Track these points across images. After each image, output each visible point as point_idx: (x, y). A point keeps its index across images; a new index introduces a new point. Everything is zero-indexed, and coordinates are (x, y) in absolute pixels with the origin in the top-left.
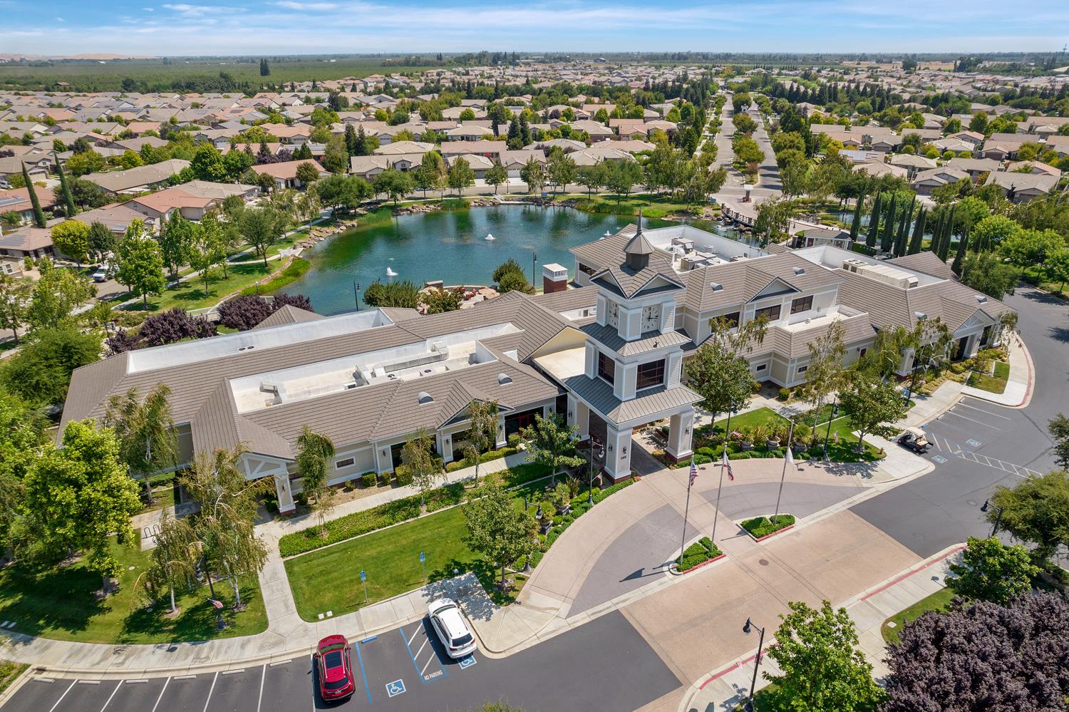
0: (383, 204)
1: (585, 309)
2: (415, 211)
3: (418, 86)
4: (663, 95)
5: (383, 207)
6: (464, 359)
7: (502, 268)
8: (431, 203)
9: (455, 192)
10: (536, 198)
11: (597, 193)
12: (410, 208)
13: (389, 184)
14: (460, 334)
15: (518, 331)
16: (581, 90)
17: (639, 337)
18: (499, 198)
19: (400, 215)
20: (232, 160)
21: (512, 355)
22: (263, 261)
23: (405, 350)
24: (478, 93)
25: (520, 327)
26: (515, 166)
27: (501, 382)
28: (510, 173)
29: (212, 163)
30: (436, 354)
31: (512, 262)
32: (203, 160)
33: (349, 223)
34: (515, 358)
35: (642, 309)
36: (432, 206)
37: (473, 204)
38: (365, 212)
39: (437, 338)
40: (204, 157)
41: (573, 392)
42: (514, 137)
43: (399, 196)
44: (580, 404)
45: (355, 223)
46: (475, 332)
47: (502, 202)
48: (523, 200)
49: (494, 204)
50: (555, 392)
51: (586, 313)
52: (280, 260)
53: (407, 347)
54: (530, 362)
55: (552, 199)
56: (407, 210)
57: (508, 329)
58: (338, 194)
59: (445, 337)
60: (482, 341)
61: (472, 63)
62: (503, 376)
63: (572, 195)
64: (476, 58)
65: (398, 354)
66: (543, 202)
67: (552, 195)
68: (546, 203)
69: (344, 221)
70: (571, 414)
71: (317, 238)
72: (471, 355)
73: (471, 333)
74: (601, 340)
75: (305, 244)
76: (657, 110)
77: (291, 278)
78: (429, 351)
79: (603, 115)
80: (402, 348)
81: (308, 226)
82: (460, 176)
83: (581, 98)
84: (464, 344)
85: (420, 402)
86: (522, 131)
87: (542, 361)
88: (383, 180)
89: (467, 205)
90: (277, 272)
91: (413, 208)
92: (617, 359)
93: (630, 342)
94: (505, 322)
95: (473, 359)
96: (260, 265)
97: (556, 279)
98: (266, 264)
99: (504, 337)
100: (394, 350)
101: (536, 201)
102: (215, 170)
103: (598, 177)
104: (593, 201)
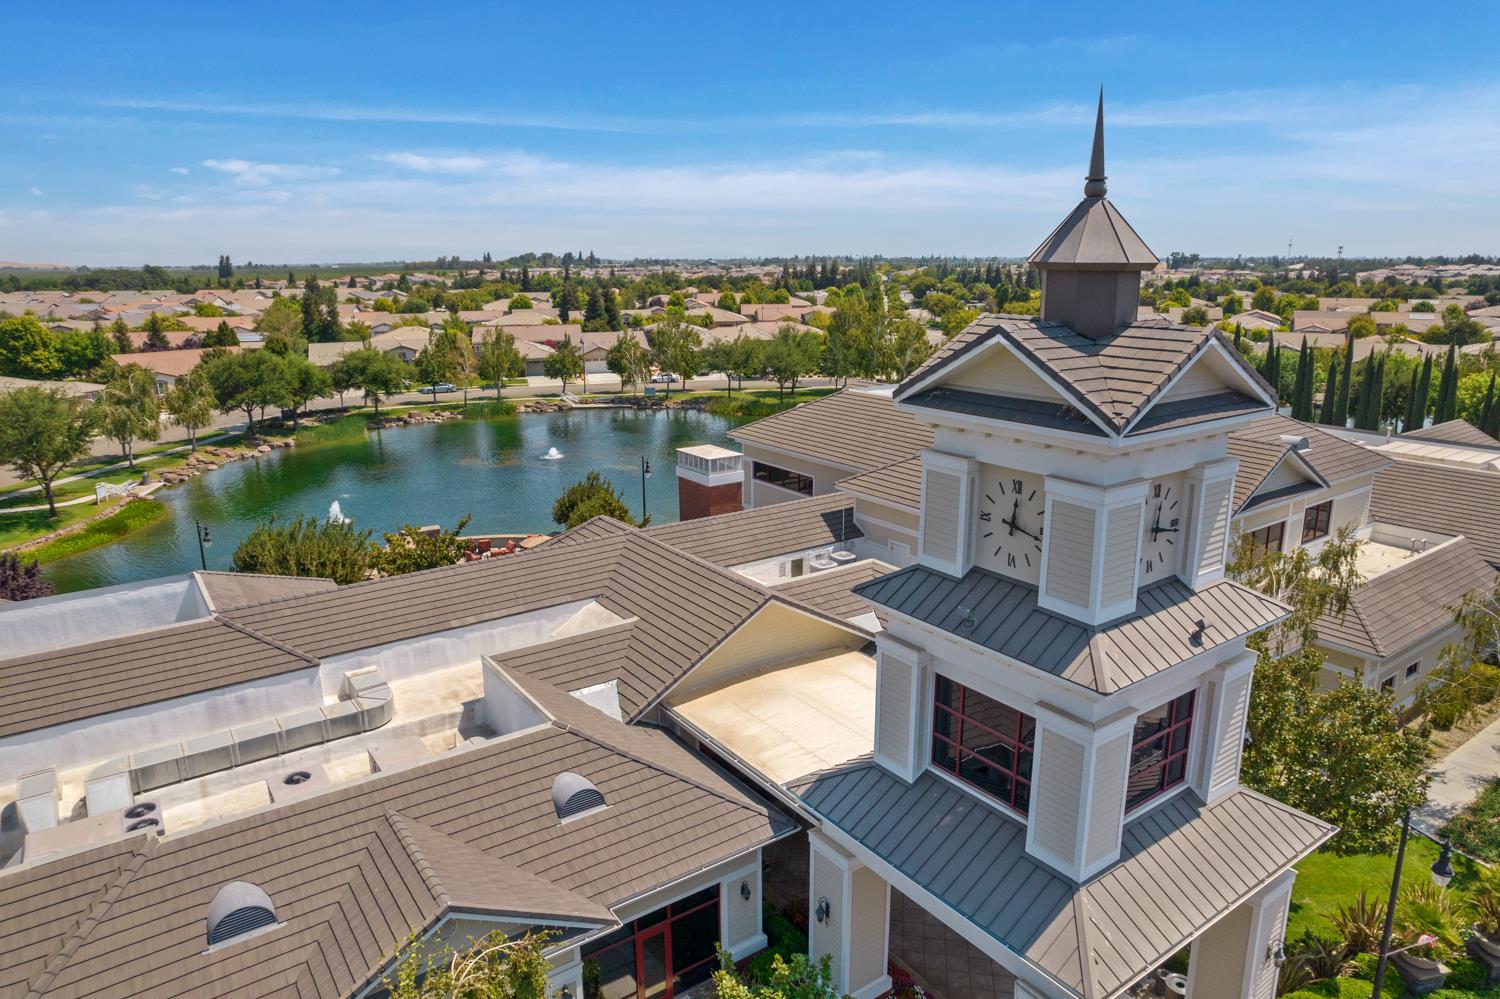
0: (354, 412)
1: (796, 556)
2: (413, 421)
3: (449, 283)
4: (810, 283)
5: (353, 415)
6: (442, 721)
7: (573, 491)
8: (444, 409)
9: (493, 393)
10: (635, 398)
11: (740, 389)
12: (405, 416)
13: (363, 371)
14: (435, 640)
15: (618, 621)
16: (691, 283)
17: (1130, 606)
18: (570, 399)
19: (384, 427)
20: (76, 344)
21: (602, 697)
22: (48, 507)
23: (242, 701)
24: (539, 284)
25: (622, 610)
26: (596, 354)
27: (562, 810)
28: (588, 365)
29: (30, 348)
30: (350, 708)
31: (597, 478)
32: (12, 343)
33: (278, 441)
34: (613, 710)
35: (1144, 490)
36: (447, 414)
37: (523, 409)
38: (316, 424)
39: (362, 657)
40: (15, 339)
41: (829, 827)
42: (594, 318)
43: (381, 395)
44: (864, 875)
45: (291, 440)
46: (485, 631)
47: (574, 406)
48: (612, 401)
49: (560, 409)
50: (760, 832)
51: (797, 568)
52: (95, 503)
53: (249, 691)
54: (661, 720)
55: (663, 399)
56: (399, 419)
57: (586, 618)
58: (256, 383)
59: (388, 653)
60: (503, 659)
61: (534, 265)
62: (572, 782)
63: (698, 393)
64: (539, 258)
65: (215, 717)
66: (651, 402)
67: (662, 394)
68: (653, 405)
69: (269, 438)
70: (825, 912)
71: (202, 466)
72: (470, 707)
73: (474, 635)
74: (967, 628)
75: (170, 476)
76: (807, 299)
77: (104, 536)
78: (330, 700)
79: (730, 302)
80: (230, 697)
81: (190, 447)
82: (499, 364)
83: (692, 290)
84: (453, 669)
85: (214, 936)
86: (608, 310)
87: (702, 714)
88: (352, 364)
89: (511, 410)
90: (77, 526)
91: (410, 416)
92: (1043, 704)
93: (1105, 628)
94: (577, 597)
95: (477, 721)
96: (42, 513)
97: (715, 479)
98: (53, 512)
99: (574, 641)
100: (198, 706)
101: (637, 403)
102: (39, 361)
103: (744, 357)
104: (736, 399)
